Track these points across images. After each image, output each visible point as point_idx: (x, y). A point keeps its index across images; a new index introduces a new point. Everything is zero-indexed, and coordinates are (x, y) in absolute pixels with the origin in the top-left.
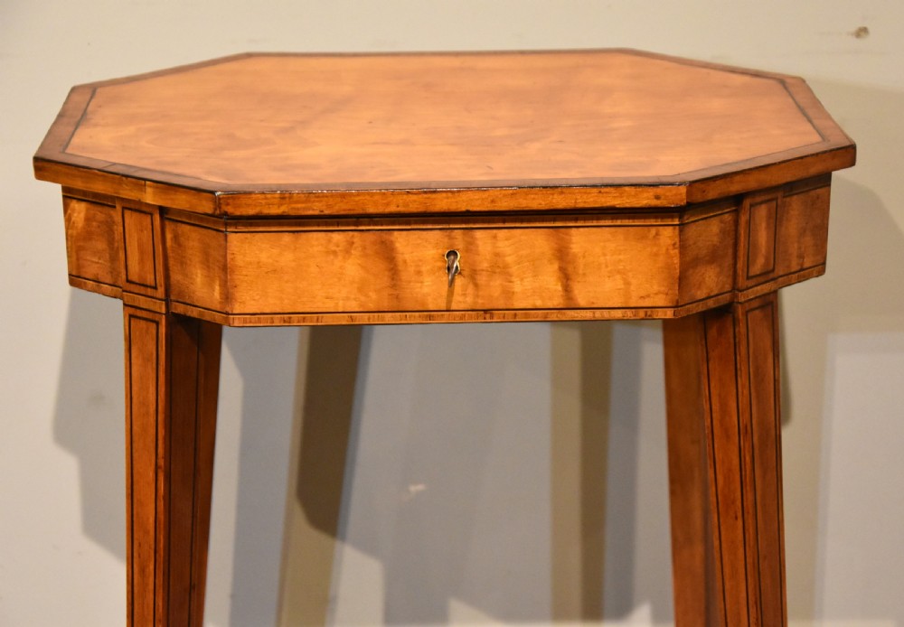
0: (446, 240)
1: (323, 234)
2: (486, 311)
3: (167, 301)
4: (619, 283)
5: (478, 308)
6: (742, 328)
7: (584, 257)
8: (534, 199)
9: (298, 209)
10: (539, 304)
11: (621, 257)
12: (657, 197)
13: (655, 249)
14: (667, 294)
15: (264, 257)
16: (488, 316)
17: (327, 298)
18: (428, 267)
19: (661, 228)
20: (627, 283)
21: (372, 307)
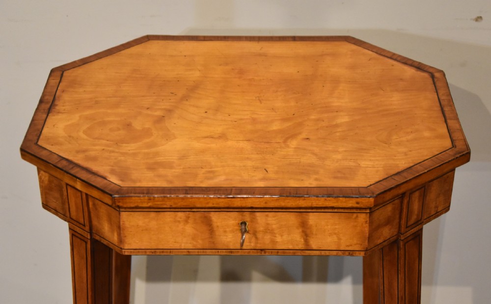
0: (240, 216)
1: (173, 213)
2: (262, 250)
3: (91, 233)
4: (335, 238)
5: (257, 248)
6: (402, 252)
7: (316, 226)
8: (289, 202)
9: (158, 205)
10: (291, 247)
11: (337, 227)
12: (358, 203)
13: (356, 224)
14: (361, 245)
15: (140, 223)
16: (263, 252)
17: (175, 242)
18: (231, 229)
19: (359, 214)
20: (339, 239)
21: (199, 246)
